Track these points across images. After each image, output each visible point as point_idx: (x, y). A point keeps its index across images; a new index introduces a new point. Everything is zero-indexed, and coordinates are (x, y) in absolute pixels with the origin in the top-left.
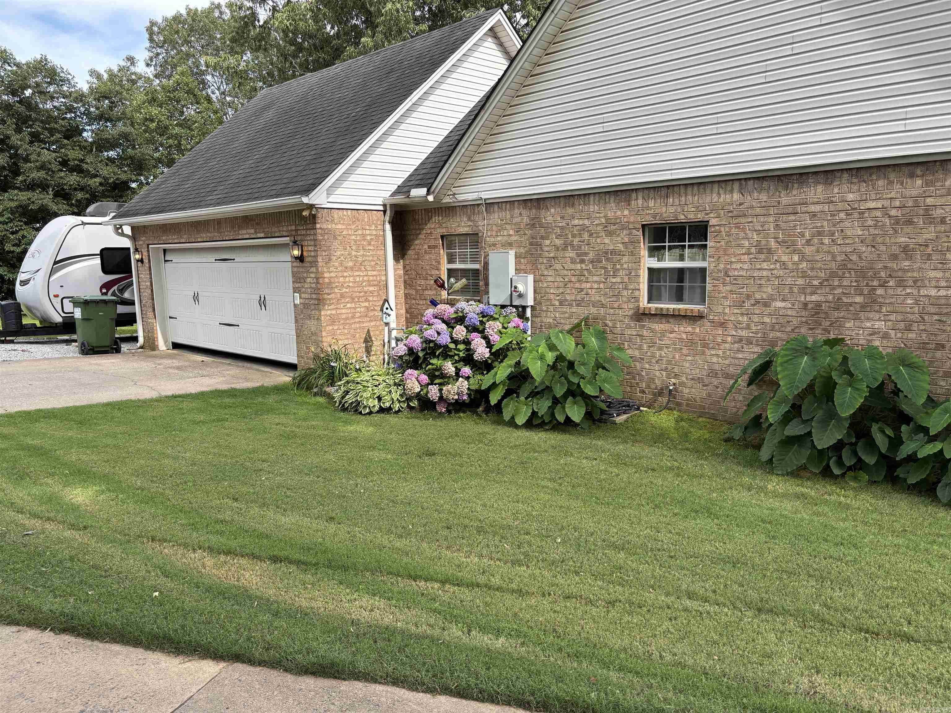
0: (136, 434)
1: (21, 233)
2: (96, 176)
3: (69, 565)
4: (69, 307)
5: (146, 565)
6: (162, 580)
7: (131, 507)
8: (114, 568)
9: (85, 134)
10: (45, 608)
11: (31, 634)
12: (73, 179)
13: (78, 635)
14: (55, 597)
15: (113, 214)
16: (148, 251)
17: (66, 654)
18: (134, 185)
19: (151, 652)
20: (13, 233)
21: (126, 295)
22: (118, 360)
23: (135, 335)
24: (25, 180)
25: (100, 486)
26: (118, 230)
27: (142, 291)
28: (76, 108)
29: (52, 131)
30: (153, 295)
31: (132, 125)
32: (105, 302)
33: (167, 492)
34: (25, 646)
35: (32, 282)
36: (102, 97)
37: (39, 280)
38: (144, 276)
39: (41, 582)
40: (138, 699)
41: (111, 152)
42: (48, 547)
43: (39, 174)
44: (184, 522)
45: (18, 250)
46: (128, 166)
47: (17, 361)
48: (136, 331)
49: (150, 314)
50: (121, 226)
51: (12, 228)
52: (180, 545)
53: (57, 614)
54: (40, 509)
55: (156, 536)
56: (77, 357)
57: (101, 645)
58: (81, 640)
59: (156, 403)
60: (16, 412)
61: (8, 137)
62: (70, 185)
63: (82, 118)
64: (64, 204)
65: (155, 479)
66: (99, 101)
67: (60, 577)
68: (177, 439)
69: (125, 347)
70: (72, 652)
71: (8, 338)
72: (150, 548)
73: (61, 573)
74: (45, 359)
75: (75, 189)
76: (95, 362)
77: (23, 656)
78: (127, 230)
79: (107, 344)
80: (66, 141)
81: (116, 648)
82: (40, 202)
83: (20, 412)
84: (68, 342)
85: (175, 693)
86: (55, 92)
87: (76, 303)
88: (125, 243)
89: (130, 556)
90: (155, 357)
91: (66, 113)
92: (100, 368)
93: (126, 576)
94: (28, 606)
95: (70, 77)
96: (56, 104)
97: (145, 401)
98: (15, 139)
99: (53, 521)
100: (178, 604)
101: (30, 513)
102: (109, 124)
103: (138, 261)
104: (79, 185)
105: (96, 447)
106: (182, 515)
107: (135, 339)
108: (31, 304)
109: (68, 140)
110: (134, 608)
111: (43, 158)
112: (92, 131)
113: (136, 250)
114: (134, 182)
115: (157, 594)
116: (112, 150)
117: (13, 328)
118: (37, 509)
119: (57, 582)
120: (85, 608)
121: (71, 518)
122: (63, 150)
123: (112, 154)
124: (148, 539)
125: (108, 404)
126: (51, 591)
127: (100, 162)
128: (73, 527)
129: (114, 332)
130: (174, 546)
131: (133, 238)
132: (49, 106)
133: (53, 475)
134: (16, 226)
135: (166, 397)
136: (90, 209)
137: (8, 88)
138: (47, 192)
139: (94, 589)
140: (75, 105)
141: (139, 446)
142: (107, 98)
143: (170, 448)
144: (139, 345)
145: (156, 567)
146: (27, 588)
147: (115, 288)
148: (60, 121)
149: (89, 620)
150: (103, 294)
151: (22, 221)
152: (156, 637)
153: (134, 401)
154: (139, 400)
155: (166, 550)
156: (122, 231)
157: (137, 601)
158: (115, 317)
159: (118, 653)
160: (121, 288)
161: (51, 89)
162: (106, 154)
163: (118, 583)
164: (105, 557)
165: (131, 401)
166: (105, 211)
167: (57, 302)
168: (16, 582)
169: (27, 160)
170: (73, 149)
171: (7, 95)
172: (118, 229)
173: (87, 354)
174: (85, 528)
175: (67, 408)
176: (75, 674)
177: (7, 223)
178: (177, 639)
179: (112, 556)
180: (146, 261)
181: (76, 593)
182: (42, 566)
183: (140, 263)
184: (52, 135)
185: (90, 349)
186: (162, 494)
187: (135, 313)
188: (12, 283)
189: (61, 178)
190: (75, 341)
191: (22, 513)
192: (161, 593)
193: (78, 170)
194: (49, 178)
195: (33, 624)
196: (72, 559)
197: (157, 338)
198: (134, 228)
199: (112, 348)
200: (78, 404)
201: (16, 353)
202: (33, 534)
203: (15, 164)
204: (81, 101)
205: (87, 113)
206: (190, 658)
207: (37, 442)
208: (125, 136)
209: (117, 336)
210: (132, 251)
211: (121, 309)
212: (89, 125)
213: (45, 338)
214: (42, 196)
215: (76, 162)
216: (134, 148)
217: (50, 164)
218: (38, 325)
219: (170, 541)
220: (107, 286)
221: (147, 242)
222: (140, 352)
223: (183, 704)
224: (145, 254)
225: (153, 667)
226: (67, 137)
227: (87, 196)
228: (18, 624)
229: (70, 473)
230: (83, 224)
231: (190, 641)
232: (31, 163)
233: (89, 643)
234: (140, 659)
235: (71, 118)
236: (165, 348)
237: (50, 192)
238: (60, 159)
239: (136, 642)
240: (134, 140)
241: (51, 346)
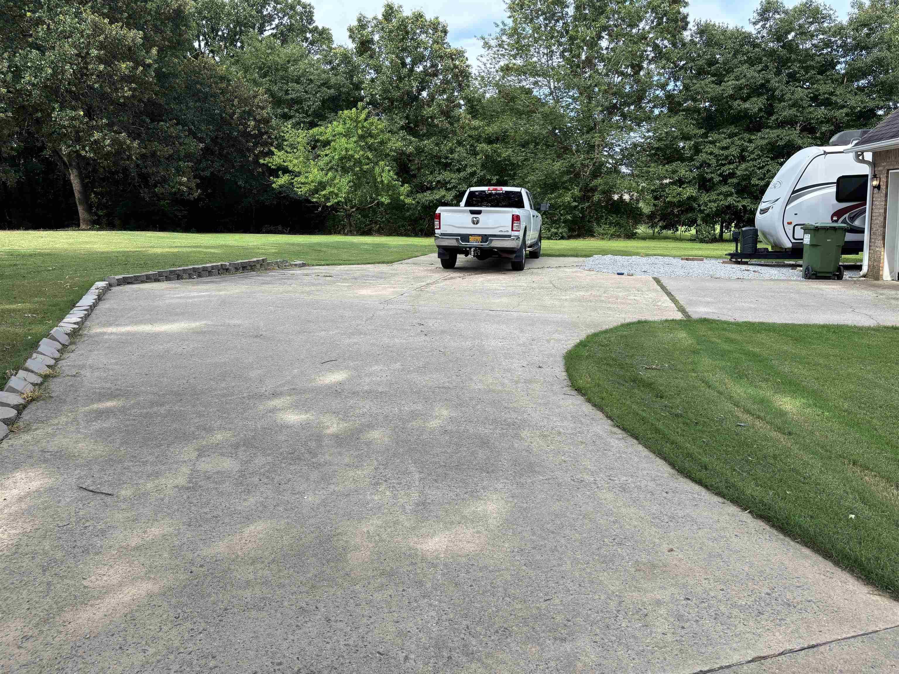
0: (848, 359)
1: (766, 168)
2: (843, 107)
3: (772, 461)
4: (799, 233)
5: (844, 485)
6: (859, 505)
7: (836, 426)
8: (813, 478)
9: (838, 67)
10: (748, 492)
11: (733, 509)
12: (822, 112)
13: (773, 526)
14: (757, 486)
15: (855, 142)
16: (887, 177)
17: (760, 538)
18: (880, 112)
19: (840, 570)
20: (759, 168)
21: (857, 223)
22: (838, 286)
23: (859, 264)
24: (777, 119)
25: (808, 400)
26: (859, 157)
27: (874, 218)
28: (833, 42)
29: (807, 69)
30: (885, 223)
31: (889, 48)
32: (834, 228)
33: (875, 421)
34: (728, 518)
35: (770, 210)
36: (861, 26)
37: (778, 208)
38: (879, 203)
39: (747, 468)
40: (821, 607)
41: (862, 81)
42: (755, 441)
43: (791, 112)
44: (889, 455)
45: (762, 183)
46: (878, 92)
47: (748, 280)
48: (861, 261)
49: (879, 243)
50: (862, 153)
51: (759, 163)
52: (883, 478)
53: (757, 501)
54: (752, 406)
55: (858, 461)
56: (800, 281)
57: (792, 543)
58: (775, 532)
59: (872, 332)
60: (743, 322)
61: (768, 81)
62: (818, 119)
63: (838, 52)
64: (809, 137)
65: (863, 406)
66: (857, 30)
67: (762, 470)
68: (893, 371)
69: (847, 275)
70: (766, 539)
71: (743, 260)
72: (850, 471)
73: (765, 466)
74: (771, 280)
75: (822, 122)
76: (816, 286)
77: (725, 525)
78: (868, 156)
79: (831, 270)
80: (819, 77)
81: (807, 551)
82: (788, 138)
83: (745, 322)
84: (794, 266)
85: (860, 620)
86: (815, 31)
87: (807, 229)
88: (865, 170)
89: (830, 473)
90: (879, 286)
91: (823, 49)
92: (821, 292)
93: (824, 489)
94: (734, 486)
95: (831, 12)
96: (815, 42)
97: (861, 329)
98: (774, 83)
99: (763, 420)
100: (874, 534)
101: (744, 409)
102: (864, 52)
103: (875, 187)
104: (825, 118)
105: (808, 364)
106: (889, 448)
107: (859, 268)
108: (766, 230)
109: (822, 75)
110: (828, 522)
111: (796, 96)
112: (846, 62)
113: (875, 176)
114: (881, 108)
115: (853, 516)
116: (863, 79)
117: (749, 251)
118: (750, 405)
119: (760, 473)
120: (782, 504)
121: (778, 421)
122: (815, 86)
123: (863, 82)
124: (850, 461)
125: (823, 326)
126: (754, 479)
127: (850, 92)
128: (779, 429)
129: (838, 260)
130: (876, 476)
131: (873, 164)
132: (808, 45)
133: (767, 380)
134: (764, 162)
135: (885, 327)
136: (834, 139)
137: (775, 35)
138: (795, 128)
139: (791, 490)
140: (833, 39)
141: (850, 370)
142: (865, 25)
143: (883, 379)
144: (862, 273)
145: (854, 490)
146: (734, 470)
147: (847, 215)
148: (816, 58)
149: (784, 516)
150: (833, 221)
151: (769, 157)
152: (847, 557)
153: (851, 327)
154: (855, 327)
155: (867, 478)
156: (863, 157)
157: (832, 516)
158: (842, 244)
159: (806, 557)
160: (852, 216)
161: (812, 28)
162: (856, 83)
163: (816, 493)
164: (806, 464)
165: (847, 326)
166: (848, 139)
167: (789, 229)
168: (726, 462)
169: (781, 100)
170: (825, 83)
171: (773, 42)
172: (859, 155)
173: (809, 279)
174: (790, 434)
175: (786, 324)
176: (766, 559)
177: (756, 160)
178: (868, 568)
179: (812, 466)
180: (883, 187)
181: (776, 488)
182: (749, 456)
183: (876, 190)
184: (807, 73)
185: (813, 274)
186: (869, 422)
187: (863, 242)
188: (753, 213)
189: (810, 113)
190: (801, 266)
191: (738, 407)
192: (857, 516)
193: (827, 103)
194: (799, 114)
195: (736, 501)
196: (775, 457)
197: (883, 267)
198: (876, 154)
199: (835, 275)
200: (796, 322)
201: (748, 273)
202: (744, 426)
203: (771, 105)
204: (840, 34)
205: (844, 46)
206: (880, 593)
207: (757, 350)
208: (879, 62)
209: (840, 264)
210: (869, 177)
211: (850, 237)
212: (844, 57)
213: (774, 262)
214: (790, 132)
215: (826, 96)
216: (887, 72)
217: (802, 100)
218: (770, 249)
219: (872, 471)
220: (838, 214)
221: (887, 167)
222: (862, 281)
223: (867, 634)
224: (884, 179)
225: (840, 584)
226: (821, 73)
227: (832, 128)
228: (724, 497)
229: (782, 382)
230: (825, 153)
231: (883, 576)
232: (784, 102)
233: (781, 536)
234: (828, 571)
235: (827, 53)
236: (889, 278)
237: (798, 128)
238: (812, 95)
239: (827, 554)
240: (888, 64)
241: (778, 269)
